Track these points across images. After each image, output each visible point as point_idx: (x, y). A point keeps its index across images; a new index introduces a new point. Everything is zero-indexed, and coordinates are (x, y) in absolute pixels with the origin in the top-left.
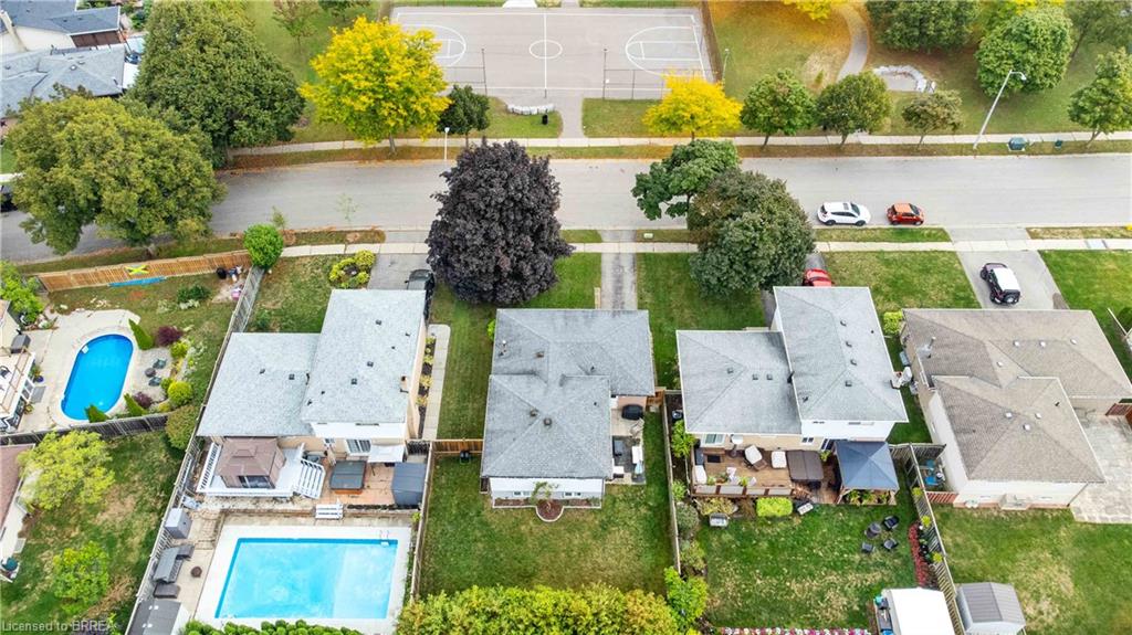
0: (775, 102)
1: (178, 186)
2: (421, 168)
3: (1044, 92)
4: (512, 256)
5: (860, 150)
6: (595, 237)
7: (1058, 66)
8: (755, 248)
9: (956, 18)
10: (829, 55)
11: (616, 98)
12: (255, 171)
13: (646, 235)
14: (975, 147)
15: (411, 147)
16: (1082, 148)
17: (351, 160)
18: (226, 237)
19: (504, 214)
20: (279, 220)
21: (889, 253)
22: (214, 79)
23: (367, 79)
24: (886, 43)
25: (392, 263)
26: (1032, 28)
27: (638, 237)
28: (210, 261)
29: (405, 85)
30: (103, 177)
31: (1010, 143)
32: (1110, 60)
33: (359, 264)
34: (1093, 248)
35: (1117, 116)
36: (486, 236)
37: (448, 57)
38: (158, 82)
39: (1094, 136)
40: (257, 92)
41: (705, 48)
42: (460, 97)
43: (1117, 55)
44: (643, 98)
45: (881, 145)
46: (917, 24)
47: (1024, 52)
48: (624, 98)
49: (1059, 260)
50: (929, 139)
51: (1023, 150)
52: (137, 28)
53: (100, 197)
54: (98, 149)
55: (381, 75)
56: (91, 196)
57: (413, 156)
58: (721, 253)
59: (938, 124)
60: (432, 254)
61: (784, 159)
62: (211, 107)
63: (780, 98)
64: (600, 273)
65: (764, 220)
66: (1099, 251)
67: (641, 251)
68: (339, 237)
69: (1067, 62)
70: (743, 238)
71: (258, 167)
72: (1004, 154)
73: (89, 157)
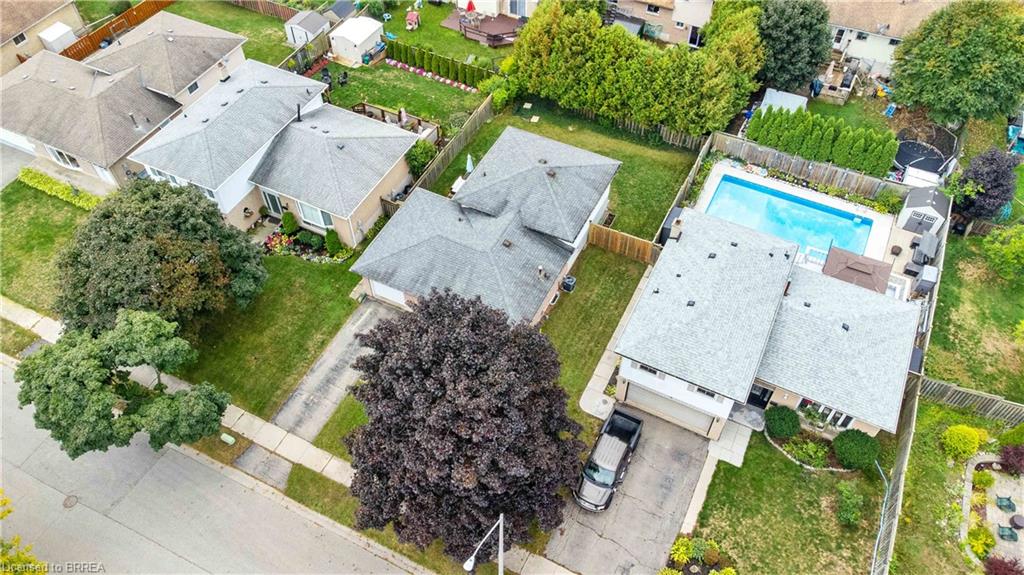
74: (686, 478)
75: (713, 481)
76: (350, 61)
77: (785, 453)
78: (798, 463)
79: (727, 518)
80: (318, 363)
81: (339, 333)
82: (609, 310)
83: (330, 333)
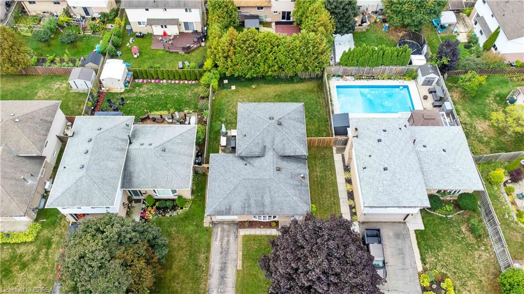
74: (406, 245)
75: (418, 241)
76: (117, 88)
77: (437, 214)
78: (445, 216)
79: (432, 256)
80: (211, 270)
81: (211, 249)
82: (329, 178)
83: (207, 251)
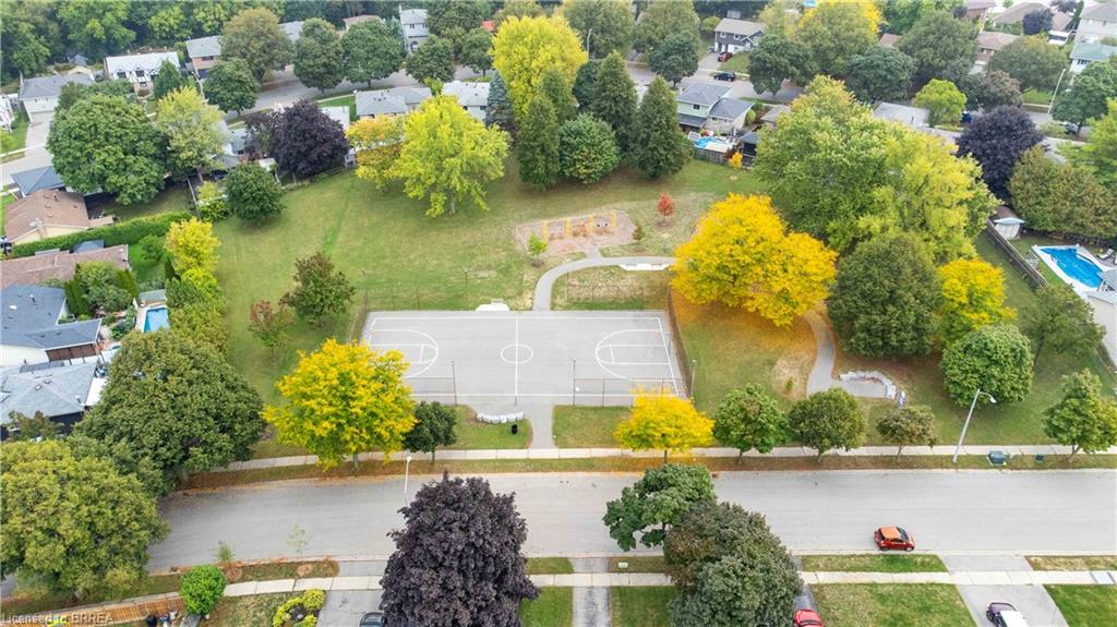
0: (746, 420)
1: (113, 531)
2: (385, 484)
3: (1013, 404)
4: (472, 608)
5: (839, 463)
6: (563, 566)
7: (1023, 379)
8: (737, 598)
9: (916, 329)
10: (796, 359)
11: (587, 404)
12: (209, 491)
13: (620, 564)
14: (955, 460)
15: (375, 461)
16: (1063, 463)
17: (312, 476)
18: (166, 573)
19: (464, 562)
20: (225, 554)
21: (883, 585)
22: (173, 408)
23: (331, 404)
24: (851, 350)
25: (344, 602)
26: (991, 346)
27: (612, 566)
28: (141, 607)
29: (370, 410)
30: (29, 532)
31: (989, 456)
32: (1076, 381)
33: (308, 605)
34: (1101, 582)
35: (1095, 437)
36: (444, 587)
37: (420, 362)
38: (114, 413)
39: (1074, 452)
40: (217, 418)
41: (673, 351)
42: (427, 415)
43: (1082, 376)
44: (615, 404)
45: (859, 457)
46: (880, 334)
47: (987, 367)
48: (593, 405)
49: (1068, 597)
50: (909, 450)
51: (1005, 464)
52: (116, 338)
53: (23, 553)
54: (29, 501)
55: (345, 398)
56: (14, 552)
57: (377, 471)
58: (701, 601)
59: (914, 440)
60: (385, 597)
61: (760, 473)
62: (166, 437)
63: (751, 416)
64: (572, 612)
65: (745, 565)
66: (1106, 586)
67: (616, 584)
68: (288, 570)
69: (1031, 376)
70: (725, 587)
71: (214, 486)
72: (986, 468)
73: (19, 510)
